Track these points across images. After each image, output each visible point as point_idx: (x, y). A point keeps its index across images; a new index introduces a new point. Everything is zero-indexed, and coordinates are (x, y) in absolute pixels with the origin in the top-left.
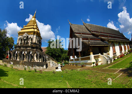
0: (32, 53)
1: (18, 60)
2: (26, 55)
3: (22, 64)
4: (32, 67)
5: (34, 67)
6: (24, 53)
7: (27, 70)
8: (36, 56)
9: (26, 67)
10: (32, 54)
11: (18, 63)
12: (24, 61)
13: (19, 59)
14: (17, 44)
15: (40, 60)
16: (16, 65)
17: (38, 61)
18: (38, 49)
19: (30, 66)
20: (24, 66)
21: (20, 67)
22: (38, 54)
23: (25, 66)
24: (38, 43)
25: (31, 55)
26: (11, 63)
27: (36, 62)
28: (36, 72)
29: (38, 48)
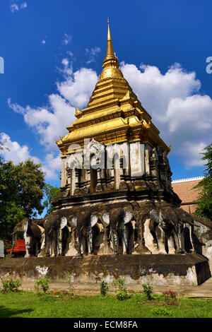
0: (133, 219)
1: (72, 252)
2: (108, 227)
3: (92, 269)
4: (136, 276)
5: (144, 280)
6: (99, 221)
7: (114, 291)
8: (150, 227)
9: (109, 279)
10: (134, 223)
11: (72, 266)
12: (100, 254)
13: (77, 247)
14: (63, 189)
15: (170, 243)
16: (63, 277)
17: (163, 251)
18: (159, 200)
19: (125, 274)
20: (98, 279)
21: (82, 284)
22: (160, 218)
23: (105, 275)
24: (154, 173)
25: (129, 224)
26: (36, 273)
27: (151, 255)
28: (150, 298)
29: (157, 193)
